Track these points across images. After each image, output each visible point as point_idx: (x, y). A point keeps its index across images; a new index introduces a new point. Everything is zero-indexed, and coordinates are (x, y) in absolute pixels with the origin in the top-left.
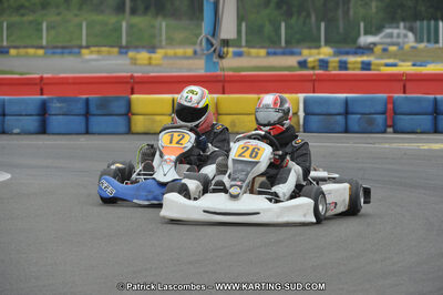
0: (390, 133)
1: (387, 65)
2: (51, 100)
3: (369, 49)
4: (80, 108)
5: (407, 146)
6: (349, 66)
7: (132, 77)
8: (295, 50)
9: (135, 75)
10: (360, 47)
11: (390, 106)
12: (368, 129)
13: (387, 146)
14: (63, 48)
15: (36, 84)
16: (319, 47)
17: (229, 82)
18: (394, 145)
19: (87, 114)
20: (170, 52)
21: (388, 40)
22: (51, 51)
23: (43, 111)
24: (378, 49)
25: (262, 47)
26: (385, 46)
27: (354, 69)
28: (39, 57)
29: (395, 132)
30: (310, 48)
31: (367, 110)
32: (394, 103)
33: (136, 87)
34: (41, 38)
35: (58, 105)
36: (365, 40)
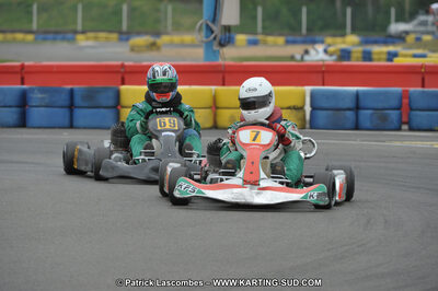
0: (405, 130)
1: (415, 56)
2: (32, 90)
3: (400, 38)
4: (63, 99)
5: (419, 144)
6: (375, 56)
7: (123, 66)
8: (318, 38)
9: (126, 63)
10: (390, 36)
11: (405, 101)
12: (381, 125)
13: (398, 144)
14: (56, 33)
15: (16, 73)
16: (344, 35)
17: (230, 72)
18: (407, 144)
19: (71, 106)
20: (176, 38)
21: (422, 29)
22: (41, 36)
23: (23, 102)
24: (410, 39)
25: (280, 35)
26: (419, 36)
27: (379, 60)
28: (28, 43)
29: (411, 129)
30: (334, 36)
31: (380, 105)
32: (409, 98)
33: (127, 77)
34: (31, 21)
35: (40, 96)
36: (396, 27)
